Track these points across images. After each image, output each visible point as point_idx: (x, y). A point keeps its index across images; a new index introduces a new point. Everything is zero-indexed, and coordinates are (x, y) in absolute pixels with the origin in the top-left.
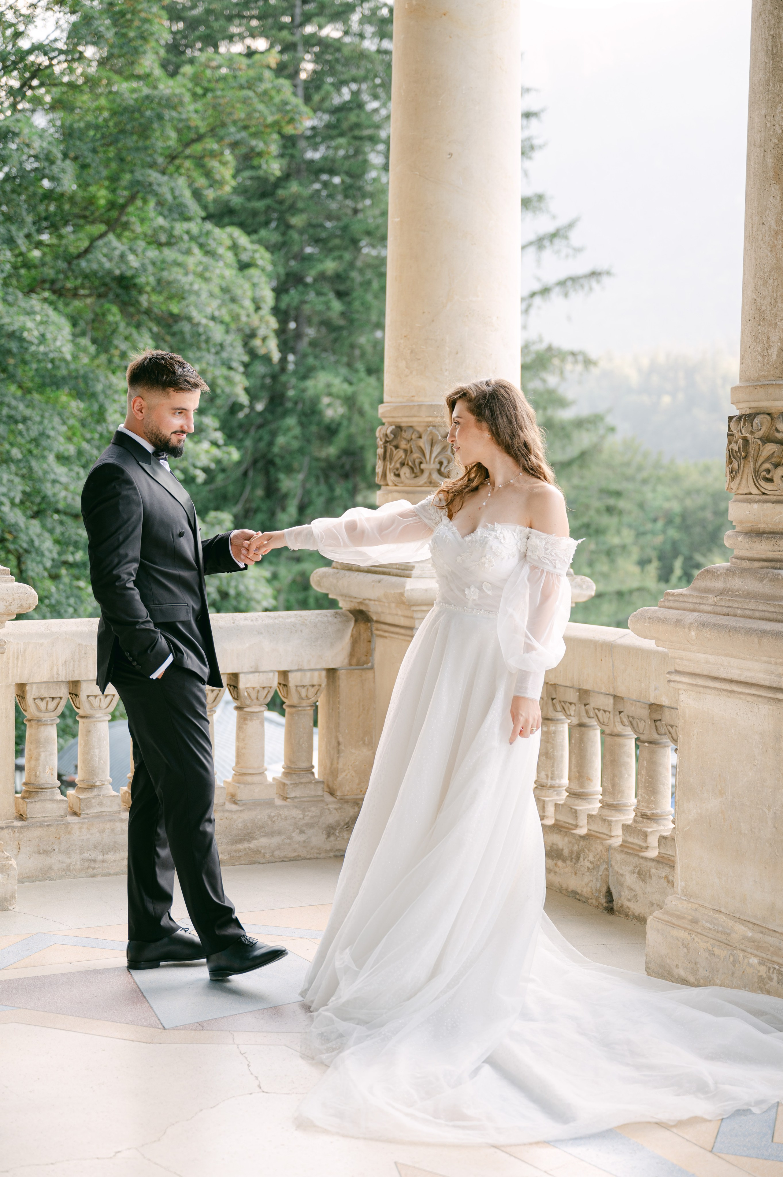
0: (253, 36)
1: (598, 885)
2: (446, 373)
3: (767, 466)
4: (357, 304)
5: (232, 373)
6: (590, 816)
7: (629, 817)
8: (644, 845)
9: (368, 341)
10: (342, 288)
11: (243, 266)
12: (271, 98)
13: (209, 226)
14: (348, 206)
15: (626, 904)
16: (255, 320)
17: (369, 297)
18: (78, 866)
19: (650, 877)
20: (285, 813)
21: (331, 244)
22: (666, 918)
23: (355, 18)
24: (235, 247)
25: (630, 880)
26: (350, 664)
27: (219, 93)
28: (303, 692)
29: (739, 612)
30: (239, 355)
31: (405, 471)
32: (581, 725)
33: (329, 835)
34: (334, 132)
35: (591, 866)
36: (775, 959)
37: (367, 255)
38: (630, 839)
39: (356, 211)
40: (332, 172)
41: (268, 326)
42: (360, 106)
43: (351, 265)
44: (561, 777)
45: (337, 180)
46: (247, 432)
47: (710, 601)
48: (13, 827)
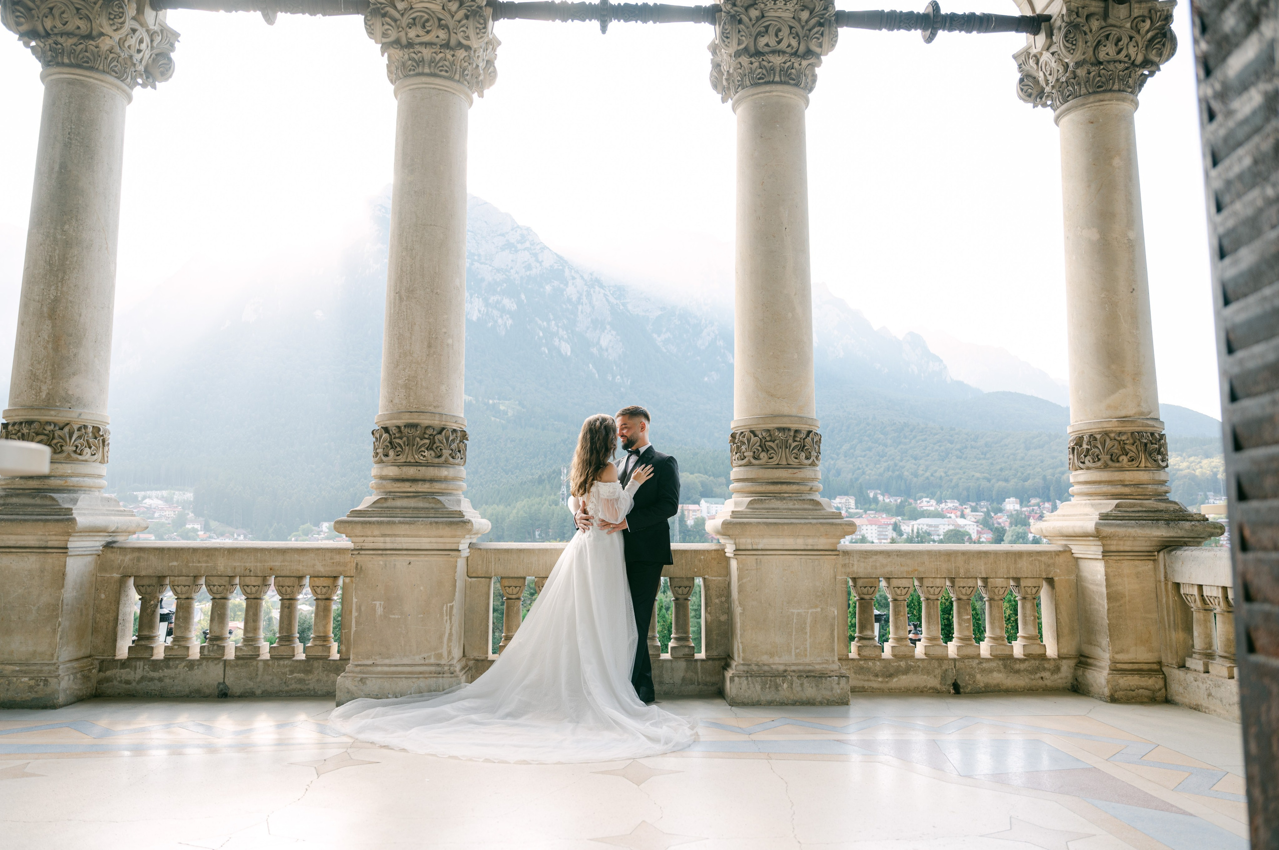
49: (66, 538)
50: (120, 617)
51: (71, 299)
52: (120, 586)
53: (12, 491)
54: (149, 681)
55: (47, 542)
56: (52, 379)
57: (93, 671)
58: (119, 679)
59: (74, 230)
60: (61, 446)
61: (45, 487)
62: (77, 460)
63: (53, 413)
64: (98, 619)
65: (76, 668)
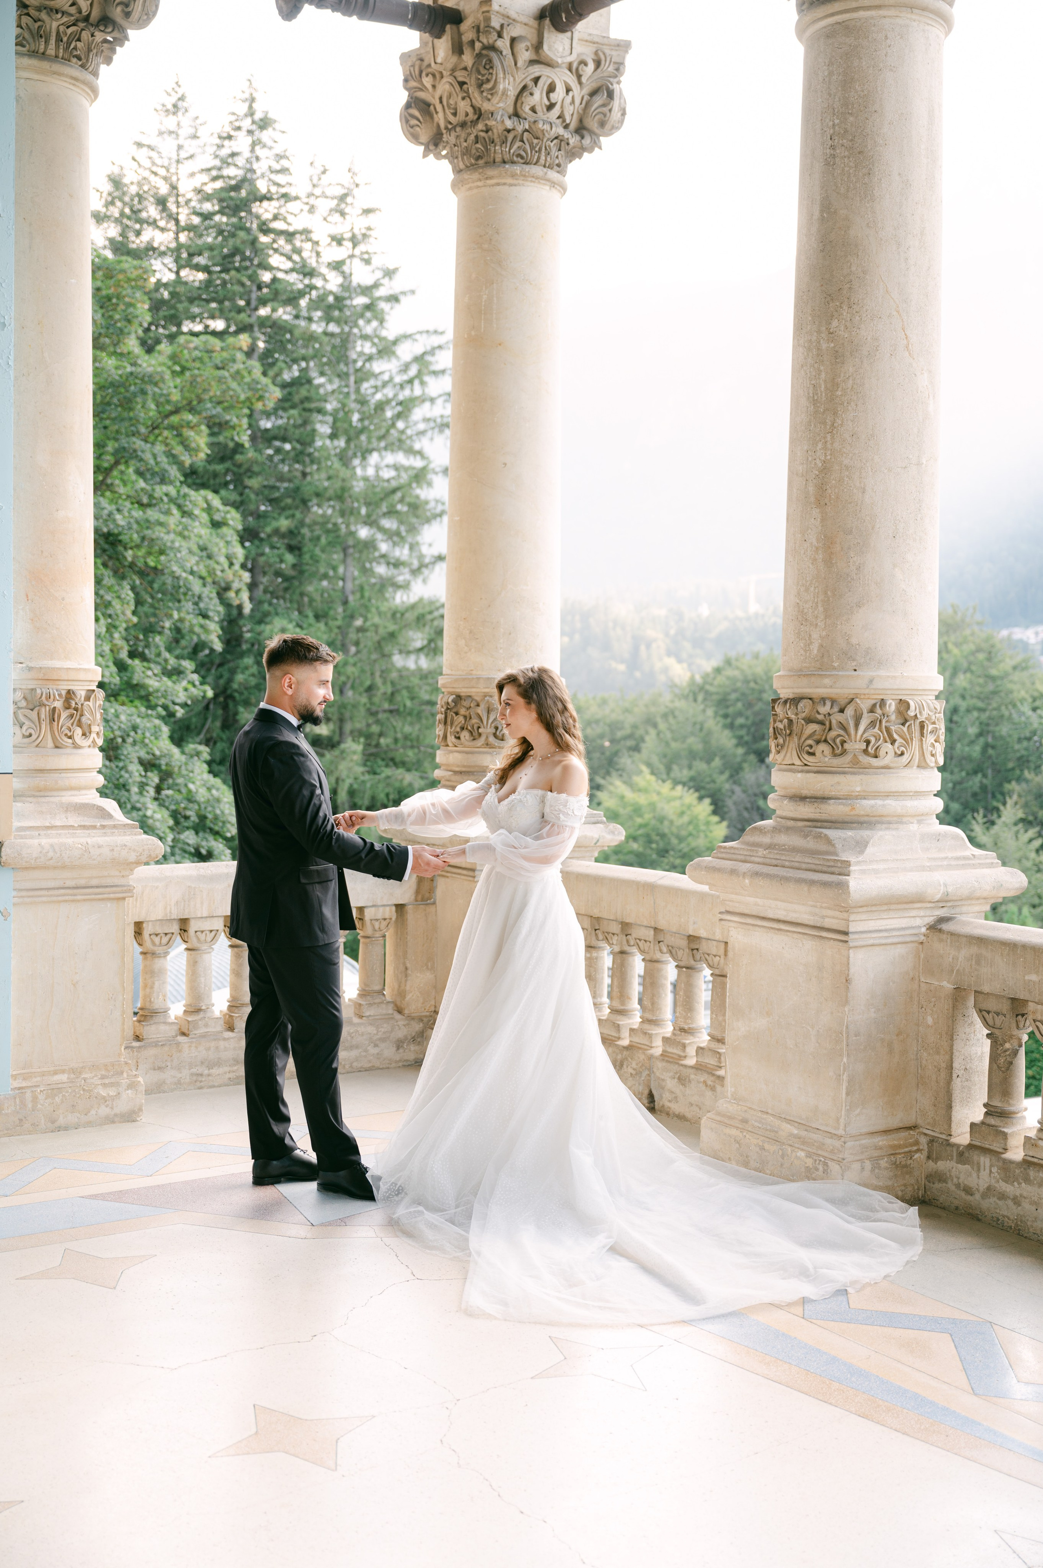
0: (213, 317)
1: (641, 1088)
3: (810, 742)
4: (307, 557)
5: (207, 622)
6: (632, 1030)
7: (668, 1029)
8: (682, 1054)
9: (317, 590)
10: (293, 543)
11: (216, 525)
12: (243, 377)
13: (185, 490)
14: (297, 470)
15: (667, 1104)
16: (229, 575)
17: (317, 551)
18: (188, 1080)
19: (690, 1081)
20: (361, 1029)
21: (282, 504)
22: (719, 1118)
23: (303, 303)
24: (209, 509)
25: (671, 1084)
26: (416, 900)
27: (196, 372)
28: (377, 925)
29: (787, 863)
30: (215, 605)
31: (465, 735)
32: (622, 952)
33: (398, 1048)
34: (287, 405)
35: (634, 1072)
36: (820, 1152)
37: (316, 513)
38: (670, 1050)
39: (304, 474)
40: (284, 440)
41: (241, 580)
42: (309, 381)
43: (302, 523)
44: (601, 996)
45: (288, 447)
46: (209, 670)
47: (760, 854)
48: (132, 1047)
49: (845, 915)
50: (956, 1065)
51: (846, 462)
52: (954, 1007)
53: (783, 821)
54: (999, 1199)
55: (823, 917)
56: (826, 617)
57: (917, 1156)
58: (955, 1180)
59: (846, 327)
60: (843, 742)
61: (824, 817)
62: (870, 767)
63: (827, 681)
64: (924, 1062)
65: (881, 1148)
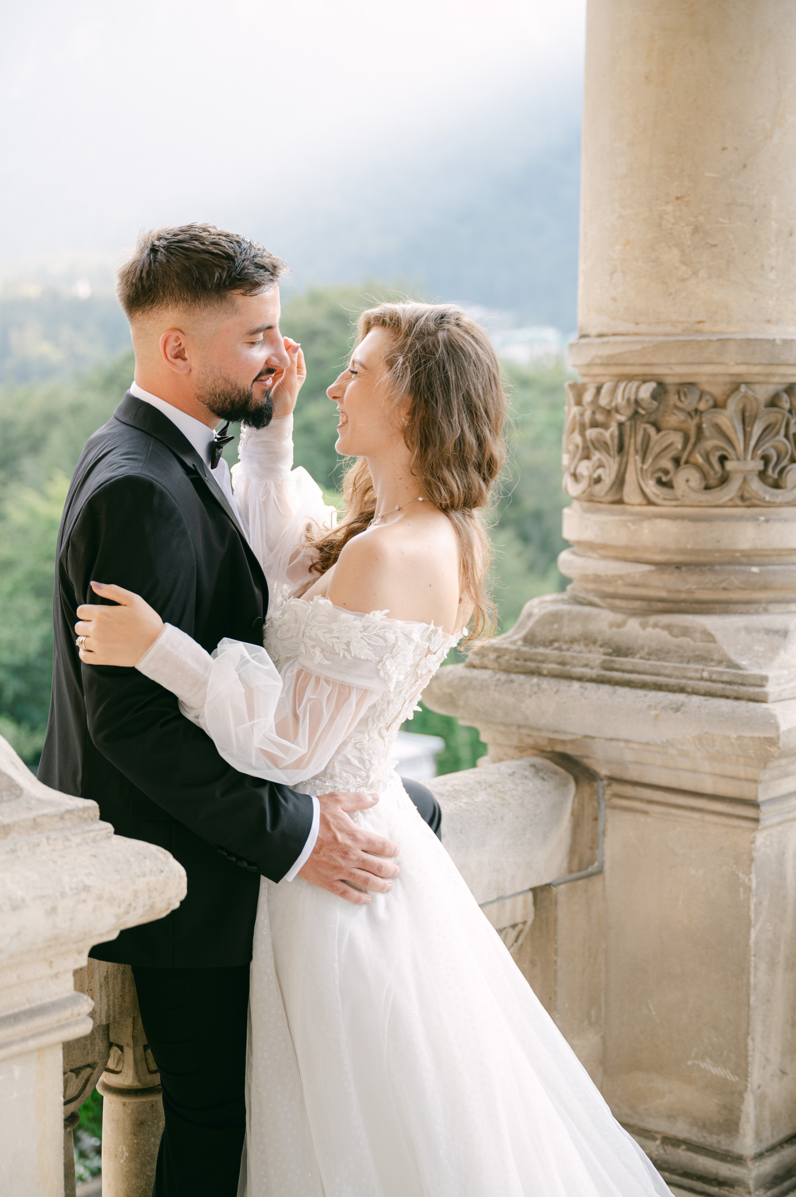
2: (772, 275)
26: (570, 871)
